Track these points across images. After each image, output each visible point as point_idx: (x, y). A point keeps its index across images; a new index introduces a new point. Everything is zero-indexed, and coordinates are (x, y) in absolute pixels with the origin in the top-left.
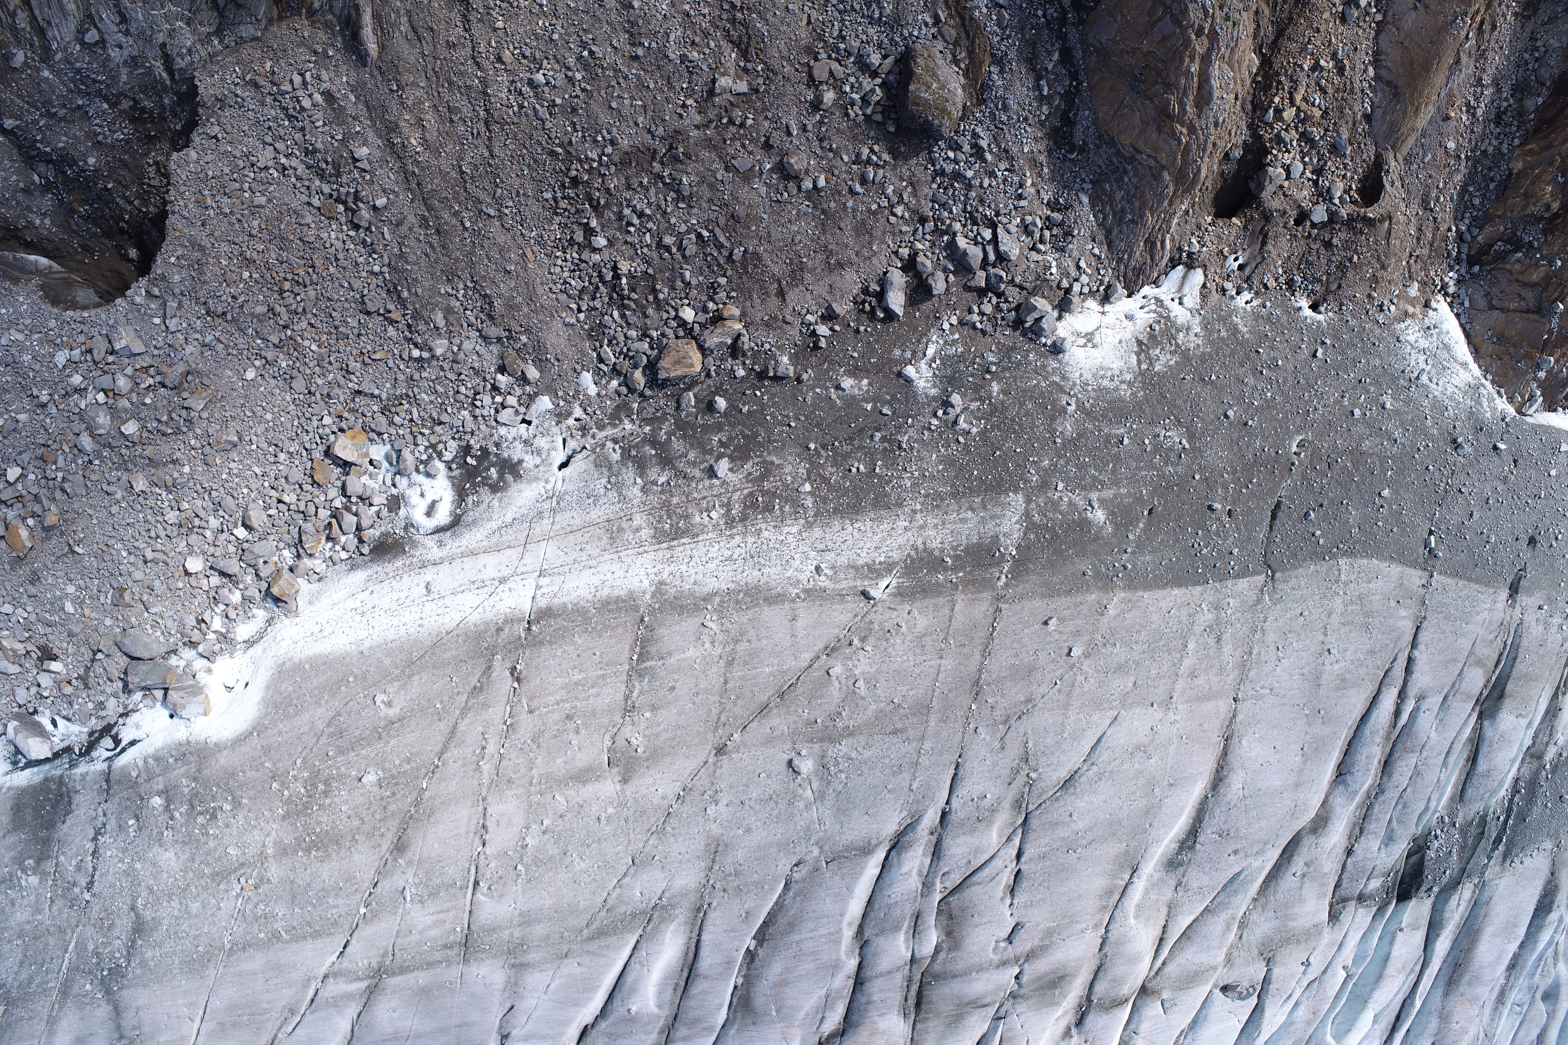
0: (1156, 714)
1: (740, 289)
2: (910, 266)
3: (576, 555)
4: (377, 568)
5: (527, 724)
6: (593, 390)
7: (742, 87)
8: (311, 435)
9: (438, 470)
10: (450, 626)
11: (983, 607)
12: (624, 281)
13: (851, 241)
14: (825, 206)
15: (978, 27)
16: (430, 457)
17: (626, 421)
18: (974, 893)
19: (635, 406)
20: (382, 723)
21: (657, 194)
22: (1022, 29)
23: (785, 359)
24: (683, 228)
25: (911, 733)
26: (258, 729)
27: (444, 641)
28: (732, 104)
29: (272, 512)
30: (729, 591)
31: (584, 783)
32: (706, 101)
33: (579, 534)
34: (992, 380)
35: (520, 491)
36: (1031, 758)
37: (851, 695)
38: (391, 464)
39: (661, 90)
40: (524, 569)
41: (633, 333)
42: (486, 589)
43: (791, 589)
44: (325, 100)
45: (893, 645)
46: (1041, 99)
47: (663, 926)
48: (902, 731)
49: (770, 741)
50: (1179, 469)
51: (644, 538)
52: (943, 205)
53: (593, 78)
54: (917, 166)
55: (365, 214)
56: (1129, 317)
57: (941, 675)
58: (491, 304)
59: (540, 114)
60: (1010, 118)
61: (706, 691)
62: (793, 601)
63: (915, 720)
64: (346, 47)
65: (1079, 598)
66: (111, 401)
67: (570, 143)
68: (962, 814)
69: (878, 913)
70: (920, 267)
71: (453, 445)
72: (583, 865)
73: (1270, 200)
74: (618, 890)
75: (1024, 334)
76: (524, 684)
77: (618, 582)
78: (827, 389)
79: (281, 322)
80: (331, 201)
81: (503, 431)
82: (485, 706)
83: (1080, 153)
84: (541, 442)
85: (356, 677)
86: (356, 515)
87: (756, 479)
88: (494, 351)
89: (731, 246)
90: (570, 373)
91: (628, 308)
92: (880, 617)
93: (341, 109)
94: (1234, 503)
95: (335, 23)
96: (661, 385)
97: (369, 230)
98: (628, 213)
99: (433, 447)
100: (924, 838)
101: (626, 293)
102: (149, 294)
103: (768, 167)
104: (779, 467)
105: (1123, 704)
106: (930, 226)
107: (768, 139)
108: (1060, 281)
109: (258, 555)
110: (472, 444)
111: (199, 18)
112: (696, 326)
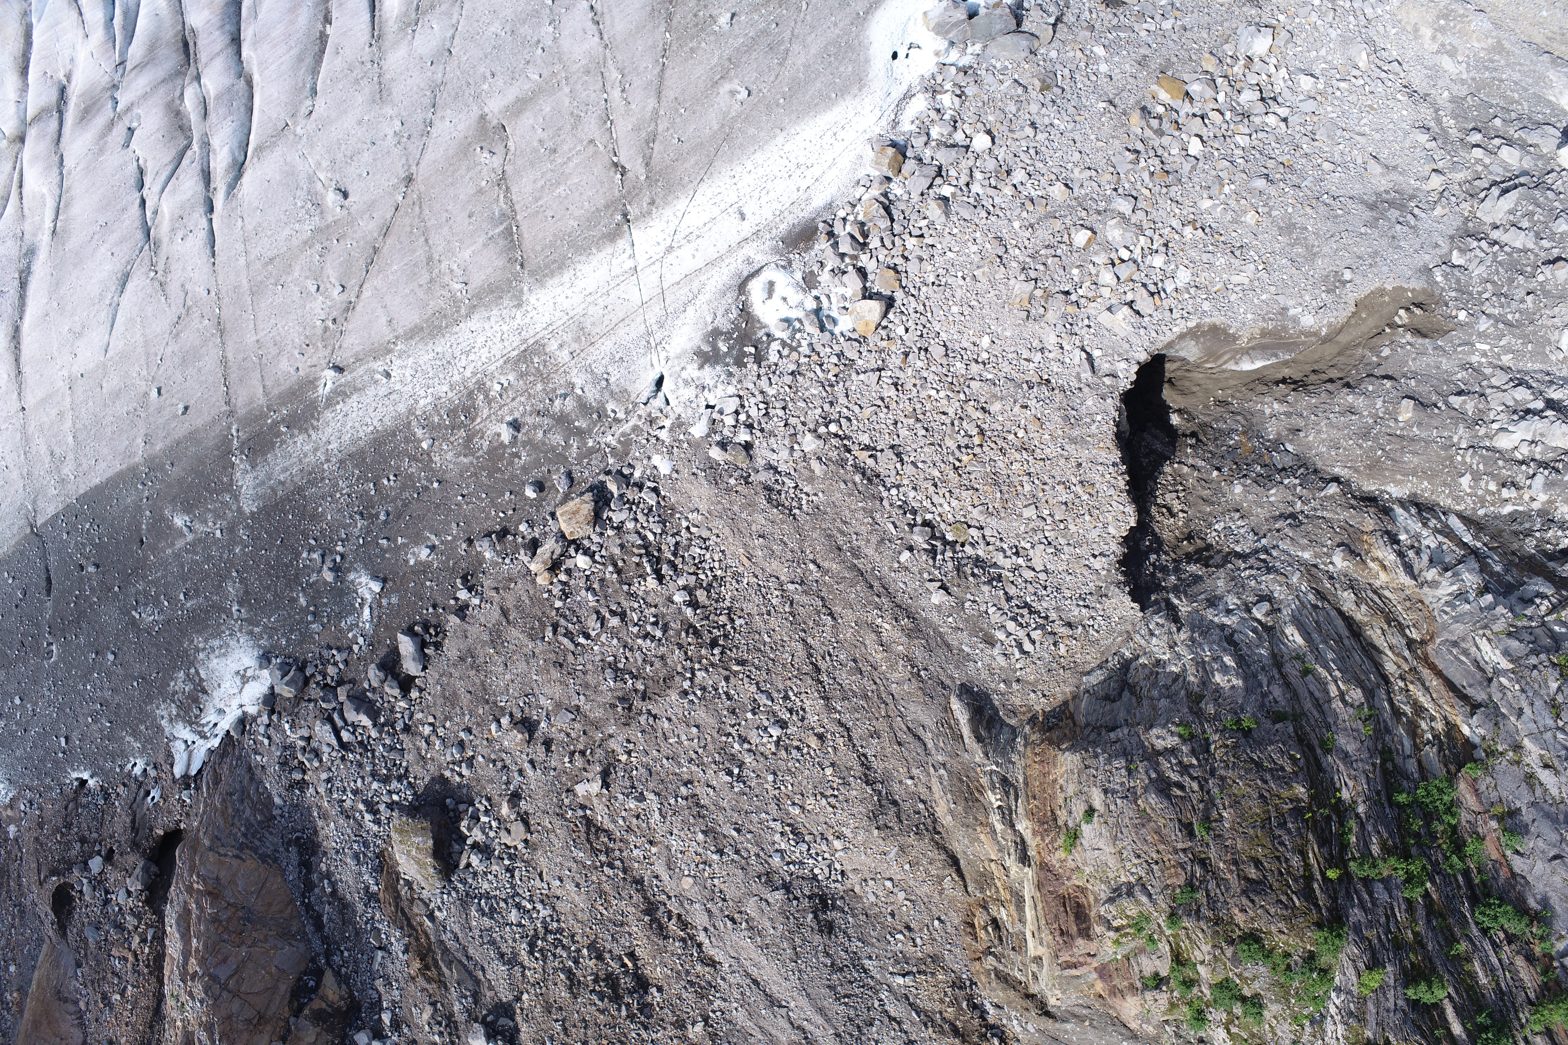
0: (77, 370)
1: (541, 601)
2: (406, 684)
3: (609, 301)
4: (804, 214)
5: (591, 127)
6: (656, 460)
7: (580, 789)
8: (911, 311)
9: (777, 328)
10: (703, 187)
11: (241, 400)
12: (649, 570)
13: (459, 684)
14: (487, 707)
15: (394, 922)
16: (793, 338)
17: (614, 443)
18: (169, 155)
19: (611, 461)
20: (732, 73)
21: (636, 660)
22: (357, 934)
23: (488, 555)
24: (603, 638)
25: (258, 265)
26: (862, 19)
27: (702, 172)
28: (585, 770)
29: (923, 223)
30: (457, 322)
31: (518, 100)
32: (610, 764)
33: (615, 321)
34: (308, 606)
35: (691, 339)
36: (159, 288)
37: (317, 275)
38: (828, 316)
39: (655, 760)
40: (653, 268)
41: (630, 525)
42: (683, 235)
43: (403, 347)
44: (992, 637)
45: (300, 334)
46: (328, 875)
47: (404, 9)
48: (267, 264)
49: (371, 206)
50: (133, 590)
51: (552, 341)
52: (392, 748)
53: (723, 749)
54: (422, 777)
55: (919, 539)
56: (221, 712)
57: (252, 326)
58: (769, 500)
59: (764, 697)
60: (351, 848)
61: (441, 226)
62: (397, 338)
63: (259, 278)
64: (987, 696)
65: (168, 441)
66: (1113, 255)
67: (727, 679)
68: (196, 215)
69: (239, 104)
70: (395, 684)
71: (773, 358)
72: (493, 29)
73: (135, 861)
74: (454, 21)
75: (296, 660)
76: (608, 163)
77: (559, 290)
78: (442, 543)
79: (972, 403)
80: (961, 540)
81: (731, 390)
82: (637, 129)
83: (290, 840)
85: (778, 105)
86: (842, 256)
87: (474, 435)
88: (759, 460)
89: (560, 638)
90: (681, 468)
91: (639, 547)
92: (319, 355)
93: (973, 633)
94: (82, 578)
95: (1005, 718)
96: (591, 489)
97: (912, 526)
98: (658, 634)
99: (793, 349)
100: (220, 183)
101: (644, 560)
102: (1114, 376)
103: (543, 725)
104: (458, 455)
105: (104, 365)
106: (399, 726)
107: (548, 750)
108: (280, 719)
109: (923, 180)
110: (755, 367)
111: (1147, 671)
112: (573, 554)
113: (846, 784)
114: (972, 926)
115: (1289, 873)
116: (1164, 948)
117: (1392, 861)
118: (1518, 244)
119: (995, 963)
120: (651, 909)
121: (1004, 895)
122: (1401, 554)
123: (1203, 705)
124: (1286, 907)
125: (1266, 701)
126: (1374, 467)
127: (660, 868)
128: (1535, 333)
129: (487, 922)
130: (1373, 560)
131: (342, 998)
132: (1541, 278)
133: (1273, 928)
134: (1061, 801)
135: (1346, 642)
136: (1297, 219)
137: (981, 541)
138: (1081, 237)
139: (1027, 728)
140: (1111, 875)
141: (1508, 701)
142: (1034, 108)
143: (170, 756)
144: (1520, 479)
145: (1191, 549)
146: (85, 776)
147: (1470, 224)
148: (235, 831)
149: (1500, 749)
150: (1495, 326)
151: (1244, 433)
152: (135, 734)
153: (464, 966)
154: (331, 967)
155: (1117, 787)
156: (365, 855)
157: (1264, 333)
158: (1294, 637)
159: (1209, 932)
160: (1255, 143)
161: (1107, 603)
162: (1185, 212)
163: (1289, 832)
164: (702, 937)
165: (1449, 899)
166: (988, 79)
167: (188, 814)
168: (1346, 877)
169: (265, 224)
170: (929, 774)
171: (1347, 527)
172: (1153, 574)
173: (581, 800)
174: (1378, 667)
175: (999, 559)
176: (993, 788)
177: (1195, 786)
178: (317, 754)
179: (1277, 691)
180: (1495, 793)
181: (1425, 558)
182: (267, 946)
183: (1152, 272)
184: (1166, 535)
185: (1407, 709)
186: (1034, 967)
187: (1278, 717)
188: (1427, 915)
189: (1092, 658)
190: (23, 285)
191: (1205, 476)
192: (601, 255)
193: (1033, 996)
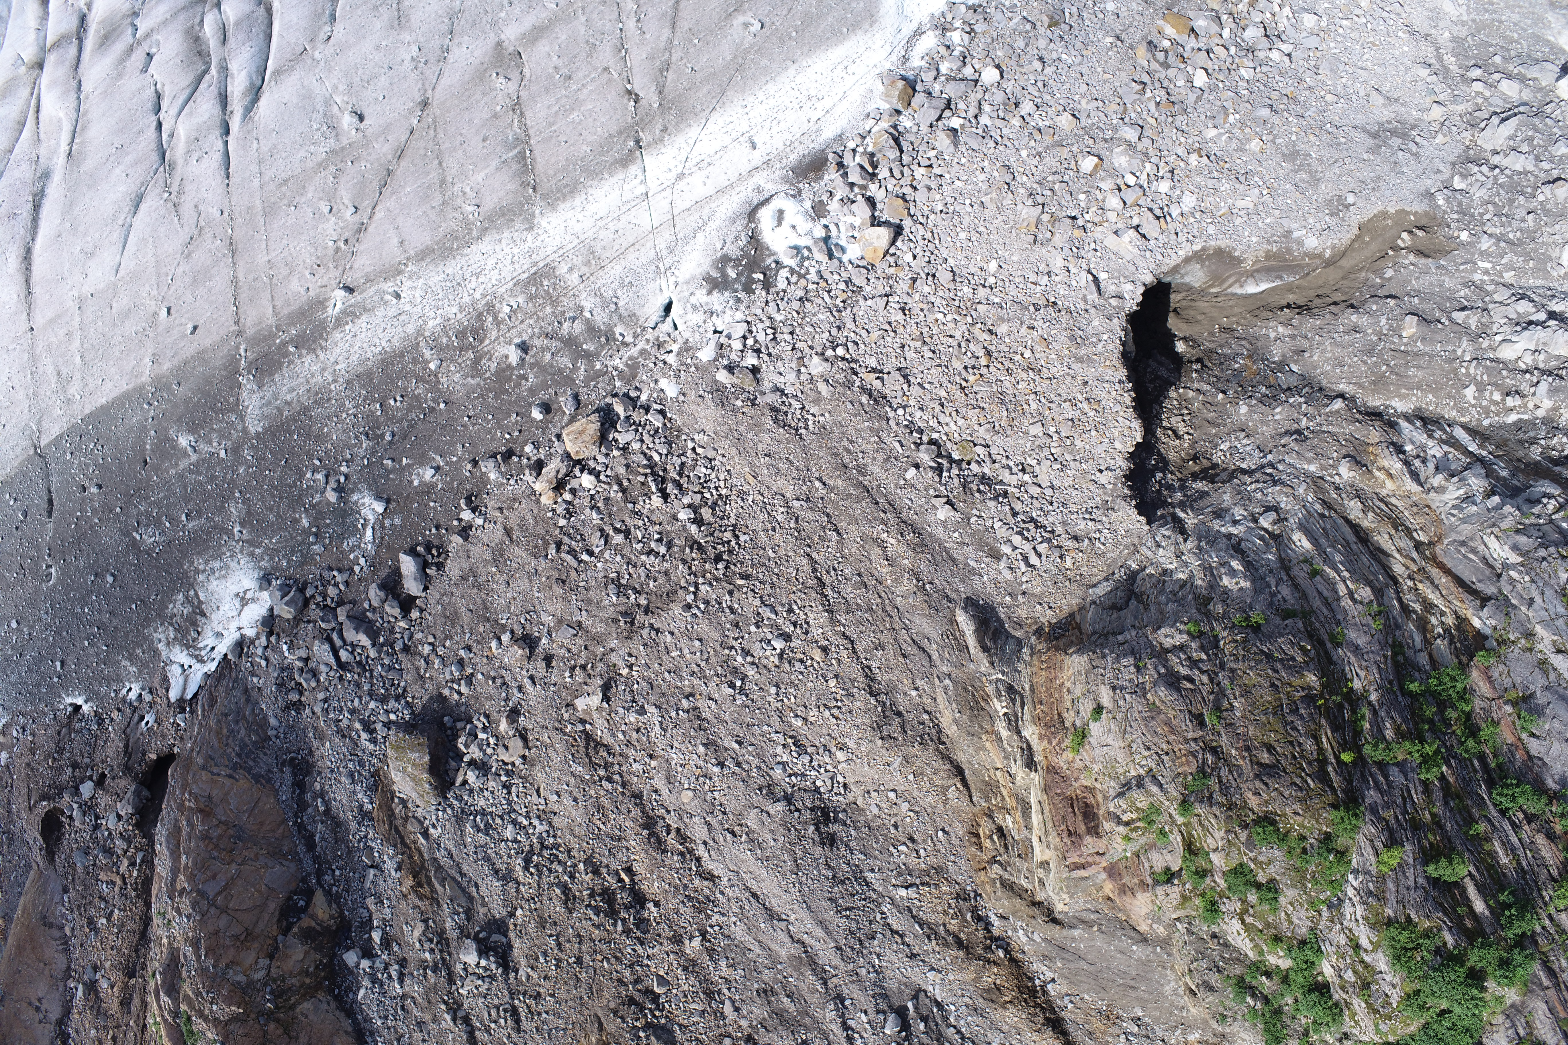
0: (87, 290)
1: (545, 520)
3: (620, 225)
4: (814, 145)
5: (606, 56)
6: (663, 383)
7: (580, 704)
8: (919, 238)
9: (785, 254)
10: (715, 116)
11: (250, 320)
12: (654, 488)
13: (460, 603)
14: (488, 625)
15: (388, 840)
16: (801, 265)
17: (621, 366)
18: (187, 79)
19: (618, 384)
20: (746, 6)
21: (639, 576)
22: (349, 852)
23: (492, 476)
24: (607, 555)
25: (272, 186)
27: (715, 101)
28: (586, 684)
29: (932, 154)
30: (468, 245)
31: (535, 28)
32: (611, 678)
33: (625, 245)
34: (310, 528)
35: (700, 265)
36: (172, 209)
37: (331, 197)
38: (837, 245)
39: (656, 674)
40: (664, 194)
41: (636, 446)
42: (694, 162)
43: (414, 268)
44: (998, 551)
45: (311, 255)
46: (322, 794)
48: (280, 185)
49: (386, 129)
50: (135, 511)
51: (563, 264)
52: (390, 668)
53: (725, 662)
54: (420, 696)
55: (925, 456)
56: (219, 635)
57: (263, 246)
58: (776, 421)
59: (768, 610)
60: (346, 767)
61: (455, 150)
62: (408, 259)
63: (273, 200)
64: (993, 609)
65: (176, 361)
66: (1119, 181)
67: (731, 593)
68: (212, 137)
69: (258, 31)
70: (395, 603)
71: (781, 284)
73: (126, 785)
75: (296, 581)
76: (622, 91)
77: (570, 214)
78: (447, 463)
79: (979, 325)
80: (967, 458)
81: (739, 316)
82: (651, 58)
83: (285, 761)
84: (697, 318)
85: (790, 38)
86: (852, 185)
87: (482, 357)
88: (766, 383)
89: (563, 555)
90: (687, 391)
91: (645, 466)
92: (331, 275)
93: (979, 547)
94: (84, 499)
95: (1011, 630)
96: (598, 410)
97: (918, 445)
98: (662, 550)
99: (801, 276)
100: (237, 106)
101: (650, 479)
102: (1120, 297)
103: (544, 641)
104: (465, 376)
105: (115, 286)
106: (398, 646)
107: (549, 665)
108: (278, 641)
109: (932, 111)
110: (764, 293)
111: (1154, 580)
112: (578, 473)
113: (850, 695)
114: (977, 835)
115: (1302, 756)
116: (1176, 839)
117: (1407, 745)
118: (1518, 167)
119: (1001, 872)
120: (649, 823)
121: (1010, 802)
122: (1407, 463)
123: (1211, 607)
124: (1301, 789)
125: (1275, 600)
126: (1379, 383)
127: (660, 782)
128: (1536, 250)
129: (482, 838)
130: (1379, 469)
131: (332, 917)
132: (1541, 198)
133: (1288, 810)
134: (1068, 704)
135: (1354, 547)
136: (1301, 147)
137: (987, 459)
138: (1088, 164)
139: (1033, 639)
140: (1120, 770)
141: (1518, 593)
142: (1042, 43)
143: (165, 680)
144: (1524, 387)
145: (1197, 469)
146: (80, 701)
147: (1471, 152)
148: (229, 750)
149: (1512, 638)
150: (1497, 245)
151: (1249, 357)
152: (132, 658)
153: (457, 883)
154: (322, 886)
155: (1126, 684)
156: (360, 774)
157: (1268, 256)
158: (1302, 542)
159: (1222, 817)
160: (1260, 75)
161: (1113, 515)
162: (1190, 141)
163: (1302, 717)
164: (701, 851)
165: (1467, 782)
166: (998, 16)
167: (182, 738)
168: (1361, 760)
169: (280, 146)
170: (933, 686)
171: (1352, 440)
172: (1159, 492)
173: (581, 715)
174: (1387, 570)
175: (1005, 476)
176: (999, 696)
177: (1205, 679)
178: (315, 674)
179: (1285, 591)
180: (1508, 680)
181: (1431, 466)
182: (258, 864)
183: (1157, 197)
184: (1172, 456)
185: (1417, 607)
186: (1041, 873)
187: (1287, 614)
188: (1445, 797)
189: (1098, 571)
190: (37, 207)
191: (1210, 399)
192: (613, 180)
193: (1040, 904)
